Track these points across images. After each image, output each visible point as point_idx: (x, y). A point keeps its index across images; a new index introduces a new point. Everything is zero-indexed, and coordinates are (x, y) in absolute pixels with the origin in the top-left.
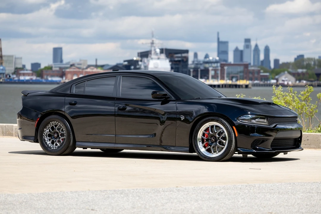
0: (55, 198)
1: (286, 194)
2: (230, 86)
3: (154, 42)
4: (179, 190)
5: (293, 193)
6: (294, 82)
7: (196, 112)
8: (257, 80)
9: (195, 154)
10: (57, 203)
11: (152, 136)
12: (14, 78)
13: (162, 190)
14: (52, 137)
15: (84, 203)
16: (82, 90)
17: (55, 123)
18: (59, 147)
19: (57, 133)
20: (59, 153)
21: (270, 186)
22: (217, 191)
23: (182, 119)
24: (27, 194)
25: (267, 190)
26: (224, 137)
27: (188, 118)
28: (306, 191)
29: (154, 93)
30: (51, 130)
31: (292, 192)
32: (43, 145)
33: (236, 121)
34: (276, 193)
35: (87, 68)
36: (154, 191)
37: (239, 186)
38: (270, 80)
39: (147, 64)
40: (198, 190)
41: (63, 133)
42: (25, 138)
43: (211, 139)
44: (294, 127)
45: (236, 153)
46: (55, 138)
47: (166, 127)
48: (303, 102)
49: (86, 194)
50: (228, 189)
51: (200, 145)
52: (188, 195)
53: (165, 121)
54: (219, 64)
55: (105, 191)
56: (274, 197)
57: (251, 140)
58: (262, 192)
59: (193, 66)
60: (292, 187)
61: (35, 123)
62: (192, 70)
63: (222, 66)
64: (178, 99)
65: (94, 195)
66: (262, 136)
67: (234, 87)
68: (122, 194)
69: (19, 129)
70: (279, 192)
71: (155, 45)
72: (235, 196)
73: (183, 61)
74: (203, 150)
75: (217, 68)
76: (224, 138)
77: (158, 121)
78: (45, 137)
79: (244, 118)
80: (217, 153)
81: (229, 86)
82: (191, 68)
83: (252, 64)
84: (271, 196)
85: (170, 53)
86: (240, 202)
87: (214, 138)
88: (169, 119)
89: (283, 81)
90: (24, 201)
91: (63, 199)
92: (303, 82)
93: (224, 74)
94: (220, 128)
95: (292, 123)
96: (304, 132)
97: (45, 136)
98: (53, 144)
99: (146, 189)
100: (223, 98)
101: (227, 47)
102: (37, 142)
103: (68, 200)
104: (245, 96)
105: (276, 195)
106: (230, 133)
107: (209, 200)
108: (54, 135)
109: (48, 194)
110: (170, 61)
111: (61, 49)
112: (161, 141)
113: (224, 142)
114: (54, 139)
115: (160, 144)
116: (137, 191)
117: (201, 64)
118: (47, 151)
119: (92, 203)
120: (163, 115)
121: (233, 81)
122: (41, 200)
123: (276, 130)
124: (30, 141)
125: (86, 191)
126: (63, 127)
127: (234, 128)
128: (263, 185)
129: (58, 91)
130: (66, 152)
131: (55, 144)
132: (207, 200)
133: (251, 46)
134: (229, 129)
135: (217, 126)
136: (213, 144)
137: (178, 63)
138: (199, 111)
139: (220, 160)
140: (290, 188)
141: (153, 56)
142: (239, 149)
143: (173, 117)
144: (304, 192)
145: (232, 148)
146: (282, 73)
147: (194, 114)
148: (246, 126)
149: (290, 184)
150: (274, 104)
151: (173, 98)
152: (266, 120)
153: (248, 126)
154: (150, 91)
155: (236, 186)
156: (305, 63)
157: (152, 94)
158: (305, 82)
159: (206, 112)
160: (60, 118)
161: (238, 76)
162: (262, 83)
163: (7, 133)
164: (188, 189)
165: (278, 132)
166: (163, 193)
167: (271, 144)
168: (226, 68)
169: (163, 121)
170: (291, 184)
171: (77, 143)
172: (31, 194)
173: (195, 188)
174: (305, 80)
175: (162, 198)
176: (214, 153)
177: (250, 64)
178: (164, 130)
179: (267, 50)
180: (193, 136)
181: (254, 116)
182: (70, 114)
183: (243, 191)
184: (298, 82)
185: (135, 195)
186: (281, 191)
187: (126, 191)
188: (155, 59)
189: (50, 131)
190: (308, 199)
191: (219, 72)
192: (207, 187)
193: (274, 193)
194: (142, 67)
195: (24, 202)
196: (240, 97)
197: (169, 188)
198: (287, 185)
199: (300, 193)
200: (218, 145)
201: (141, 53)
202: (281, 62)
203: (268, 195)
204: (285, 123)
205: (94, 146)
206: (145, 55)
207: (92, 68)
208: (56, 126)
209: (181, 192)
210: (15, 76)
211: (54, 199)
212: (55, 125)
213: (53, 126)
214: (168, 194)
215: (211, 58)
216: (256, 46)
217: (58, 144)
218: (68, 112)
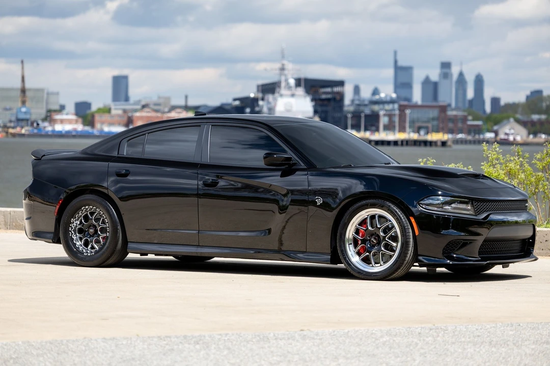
0: (72, 351)
1: (503, 346)
2: (416, 143)
3: (286, 67)
4: (304, 338)
5: (517, 345)
6: (525, 138)
7: (344, 191)
8: (462, 133)
9: (342, 266)
10: (74, 360)
11: (263, 234)
12: (45, 127)
13: (274, 335)
14: (85, 234)
15: (124, 361)
16: (139, 149)
17: (91, 208)
18: (96, 252)
19: (95, 226)
20: (96, 262)
21: (474, 329)
22: (377, 339)
23: (318, 204)
24: (20, 343)
25: (469, 338)
26: (393, 236)
27: (329, 200)
28: (541, 339)
29: (266, 157)
30: (83, 221)
31: (515, 342)
32: (69, 248)
33: (416, 207)
34: (486, 343)
35: (170, 111)
36: (258, 338)
37: (417, 328)
38: (483, 134)
39: (273, 104)
40: (341, 337)
41: (104, 226)
42: (37, 235)
43: (370, 240)
44: (521, 218)
45: (415, 264)
46: (91, 236)
47: (290, 218)
48: (540, 174)
49: (131, 344)
50: (395, 336)
51: (351, 251)
52: (321, 347)
53: (288, 206)
54: (396, 106)
55: (167, 337)
56: (481, 352)
57: (443, 243)
58: (460, 340)
59: (352, 109)
60: (514, 331)
61: (55, 209)
62: (349, 116)
63: (402, 109)
64: (311, 167)
65: (146, 346)
66: (463, 235)
67: (422, 144)
68: (198, 344)
69: (26, 219)
70: (490, 342)
71: (286, 72)
72: (408, 349)
73: (334, 99)
74: (355, 259)
75: (393, 113)
76: (394, 238)
77: (275, 207)
78: (72, 234)
79: (431, 201)
80: (381, 265)
81: (413, 143)
82: (349, 112)
83: (453, 105)
84: (475, 350)
85: (311, 86)
86: (417, 362)
87: (375, 239)
88: (294, 202)
89: (506, 134)
90: (14, 356)
91: (87, 352)
92: (540, 137)
93: (405, 122)
94: (387, 220)
95: (518, 211)
96: (539, 226)
97: (73, 232)
98: (87, 247)
99: (244, 335)
100: (394, 165)
101: (411, 76)
102: (58, 242)
103: (95, 355)
104: (435, 161)
105: (484, 347)
106: (405, 229)
107: (359, 356)
108: (88, 231)
109: (59, 344)
110: (312, 100)
111: (125, 78)
112: (281, 243)
113: (395, 244)
114: (89, 238)
115: (278, 248)
116: (226, 338)
117: (366, 105)
118: (76, 259)
119: (138, 362)
120: (285, 195)
121: (420, 135)
122: (45, 356)
123: (488, 224)
124: (47, 240)
125: (131, 338)
126: (105, 217)
127: (413, 220)
128: (461, 326)
129: (96, 152)
130: (110, 261)
131: (90, 246)
132: (356, 357)
133: (451, 75)
134: (402, 221)
135: (381, 217)
136: (374, 249)
137: (326, 102)
138: (349, 188)
139: (386, 277)
140: (511, 333)
141: (283, 91)
142: (420, 258)
143: (303, 199)
144: (537, 341)
145: (409, 256)
146: (505, 122)
147: (341, 194)
148: (435, 217)
149: (512, 325)
150: (484, 177)
151: (303, 166)
152: (469, 205)
153: (438, 216)
154: (261, 153)
155: (411, 329)
156: (544, 105)
157: (265, 158)
158: (543, 136)
159: (361, 190)
160: (99, 199)
161: (430, 125)
162: (470, 138)
163: (14, 224)
164: (322, 335)
165: (492, 229)
166: (274, 341)
167: (480, 249)
168: (408, 112)
169: (283, 206)
170: (514, 327)
171: (130, 245)
172: (28, 342)
173: (335, 333)
174: (544, 133)
175: (272, 352)
176: (376, 265)
177: (449, 105)
178: (287, 222)
179: (479, 82)
180: (338, 234)
181: (448, 199)
182: (117, 192)
183: (424, 340)
184: (531, 136)
185: (221, 347)
186: (494, 339)
187: (207, 338)
188: (286, 95)
189: (81, 222)
190: (544, 355)
191: (396, 119)
192: (357, 331)
193: (482, 343)
194: (265, 109)
195: (11, 358)
196: (425, 163)
197: (288, 333)
198: (505, 328)
199: (529, 344)
200: (382, 250)
201: (263, 86)
202: (502, 103)
203: (470, 348)
204: (506, 212)
205: (160, 251)
206: (270, 89)
207: (179, 110)
208: (92, 214)
209: (307, 341)
210: (46, 124)
211: (70, 353)
212: (90, 213)
213: (87, 214)
214: (284, 344)
215: (383, 95)
216: (461, 75)
217: (95, 246)
218: (113, 189)
